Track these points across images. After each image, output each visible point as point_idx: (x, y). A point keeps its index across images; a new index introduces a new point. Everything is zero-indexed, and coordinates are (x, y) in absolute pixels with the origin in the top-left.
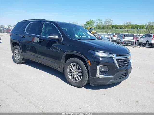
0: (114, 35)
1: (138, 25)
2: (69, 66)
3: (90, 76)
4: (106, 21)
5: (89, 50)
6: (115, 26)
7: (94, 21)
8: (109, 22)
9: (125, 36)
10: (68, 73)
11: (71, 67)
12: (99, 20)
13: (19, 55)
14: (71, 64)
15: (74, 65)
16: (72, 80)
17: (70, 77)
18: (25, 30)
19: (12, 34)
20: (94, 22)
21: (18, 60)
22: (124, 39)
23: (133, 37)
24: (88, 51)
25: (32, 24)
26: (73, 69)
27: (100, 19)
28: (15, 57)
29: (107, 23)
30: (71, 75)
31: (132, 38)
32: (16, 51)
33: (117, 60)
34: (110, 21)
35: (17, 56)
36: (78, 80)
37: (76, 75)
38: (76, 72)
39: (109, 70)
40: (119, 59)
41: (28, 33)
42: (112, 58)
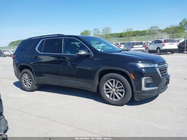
0: (119, 45)
1: (139, 31)
2: (105, 84)
3: (135, 91)
4: (104, 30)
5: (129, 62)
6: (114, 34)
7: (90, 31)
8: (107, 31)
9: (134, 44)
10: (105, 92)
11: (109, 84)
12: (95, 29)
13: (31, 81)
14: (108, 81)
15: (112, 82)
16: (111, 99)
17: (108, 96)
18: (37, 49)
19: (17, 56)
20: (90, 33)
21: (29, 87)
22: (133, 48)
23: (142, 44)
24: (129, 64)
25: (45, 42)
26: (111, 86)
27: (97, 28)
28: (24, 84)
29: (105, 32)
30: (109, 94)
31: (142, 46)
32: (26, 76)
33: (159, 69)
34: (108, 29)
35: (27, 82)
36: (120, 98)
37: (116, 92)
38: (116, 89)
39: (153, 81)
40: (161, 69)
41: (41, 52)
42: (154, 68)
